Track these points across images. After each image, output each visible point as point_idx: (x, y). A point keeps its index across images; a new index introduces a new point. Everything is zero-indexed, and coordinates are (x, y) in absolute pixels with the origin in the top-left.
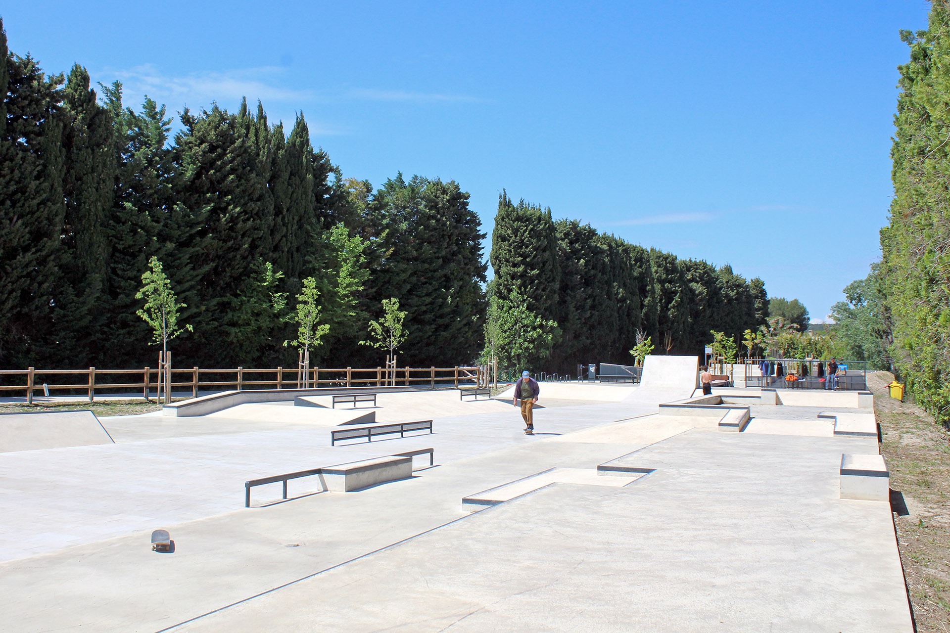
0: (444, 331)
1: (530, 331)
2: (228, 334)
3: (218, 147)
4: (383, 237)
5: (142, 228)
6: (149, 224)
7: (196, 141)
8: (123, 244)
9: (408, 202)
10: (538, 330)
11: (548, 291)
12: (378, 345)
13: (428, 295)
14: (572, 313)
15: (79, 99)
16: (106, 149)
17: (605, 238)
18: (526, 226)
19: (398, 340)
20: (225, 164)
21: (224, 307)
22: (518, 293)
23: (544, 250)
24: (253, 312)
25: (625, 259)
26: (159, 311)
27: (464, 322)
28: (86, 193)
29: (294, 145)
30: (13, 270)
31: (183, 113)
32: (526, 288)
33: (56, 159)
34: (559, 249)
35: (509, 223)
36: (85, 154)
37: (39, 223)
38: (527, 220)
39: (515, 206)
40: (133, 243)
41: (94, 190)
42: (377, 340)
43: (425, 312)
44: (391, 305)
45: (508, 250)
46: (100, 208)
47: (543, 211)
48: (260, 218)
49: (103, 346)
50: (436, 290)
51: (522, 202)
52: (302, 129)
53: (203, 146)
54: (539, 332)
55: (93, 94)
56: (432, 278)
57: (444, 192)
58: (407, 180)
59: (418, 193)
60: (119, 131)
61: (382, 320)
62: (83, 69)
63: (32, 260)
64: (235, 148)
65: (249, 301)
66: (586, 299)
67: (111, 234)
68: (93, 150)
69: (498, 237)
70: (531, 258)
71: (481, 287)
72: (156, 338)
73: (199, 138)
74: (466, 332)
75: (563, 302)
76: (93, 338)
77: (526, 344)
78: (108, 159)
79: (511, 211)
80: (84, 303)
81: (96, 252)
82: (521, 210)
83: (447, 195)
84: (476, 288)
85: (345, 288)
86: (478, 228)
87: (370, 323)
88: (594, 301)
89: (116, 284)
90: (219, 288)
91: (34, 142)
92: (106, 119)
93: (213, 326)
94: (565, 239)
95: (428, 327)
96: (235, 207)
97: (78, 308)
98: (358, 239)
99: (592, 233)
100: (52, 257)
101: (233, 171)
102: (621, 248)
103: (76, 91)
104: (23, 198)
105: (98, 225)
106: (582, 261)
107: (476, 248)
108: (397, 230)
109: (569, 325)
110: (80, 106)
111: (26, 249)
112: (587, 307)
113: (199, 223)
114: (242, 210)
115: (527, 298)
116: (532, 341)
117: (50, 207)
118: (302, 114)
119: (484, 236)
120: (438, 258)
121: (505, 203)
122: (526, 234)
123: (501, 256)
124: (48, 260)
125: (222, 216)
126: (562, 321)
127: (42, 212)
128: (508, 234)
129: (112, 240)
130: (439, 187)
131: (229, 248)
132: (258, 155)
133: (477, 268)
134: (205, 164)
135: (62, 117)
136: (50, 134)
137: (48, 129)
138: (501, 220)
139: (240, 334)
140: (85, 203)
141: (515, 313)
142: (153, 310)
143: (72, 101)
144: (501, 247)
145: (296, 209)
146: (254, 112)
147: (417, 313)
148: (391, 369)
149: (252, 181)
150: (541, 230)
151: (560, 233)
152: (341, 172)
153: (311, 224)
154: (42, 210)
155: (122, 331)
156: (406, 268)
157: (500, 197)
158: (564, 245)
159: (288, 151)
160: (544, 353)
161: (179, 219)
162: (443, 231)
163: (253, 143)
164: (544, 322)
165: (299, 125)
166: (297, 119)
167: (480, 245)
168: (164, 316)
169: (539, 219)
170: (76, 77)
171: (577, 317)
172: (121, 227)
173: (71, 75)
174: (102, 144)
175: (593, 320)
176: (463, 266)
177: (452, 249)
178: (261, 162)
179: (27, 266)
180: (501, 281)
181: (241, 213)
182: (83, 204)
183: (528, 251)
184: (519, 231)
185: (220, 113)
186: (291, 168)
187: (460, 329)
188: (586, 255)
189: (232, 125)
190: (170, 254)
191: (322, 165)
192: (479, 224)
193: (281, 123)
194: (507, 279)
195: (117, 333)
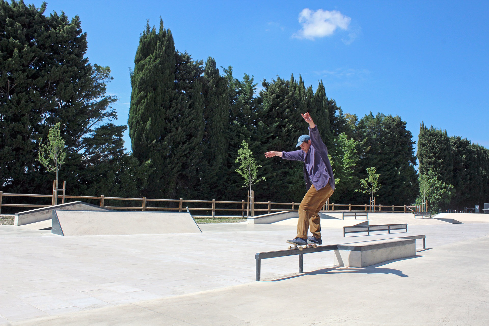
0: (397, 189)
1: (440, 190)
2: (288, 187)
3: (280, 96)
4: (365, 141)
5: (243, 134)
6: (246, 132)
7: (270, 94)
8: (234, 142)
9: (376, 125)
10: (444, 190)
11: (447, 170)
12: (365, 192)
13: (388, 171)
14: (460, 182)
15: (211, 72)
16: (224, 96)
17: (474, 146)
18: (435, 138)
19: (376, 189)
20: (284, 104)
21: (286, 173)
22: (432, 171)
23: (445, 150)
24: (300, 176)
25: (485, 156)
26: (248, 169)
27: (407, 184)
28: (215, 117)
29: (318, 96)
30: (177, 152)
31: (263, 81)
32: (436, 169)
33: (199, 100)
34: (452, 151)
35: (426, 137)
36: (214, 98)
37: (190, 130)
38: (435, 135)
39: (429, 129)
40: (239, 141)
41: (218, 115)
42: (365, 189)
43: (387, 179)
44: (371, 171)
45: (426, 150)
46: (222, 124)
47: (443, 132)
48: (302, 130)
49: (225, 192)
50: (392, 168)
51: (432, 127)
52: (322, 88)
53: (273, 95)
54: (444, 191)
55: (218, 70)
56: (390, 162)
57: (394, 120)
58: (375, 115)
59: (381, 121)
60: (231, 88)
61: (367, 179)
62: (212, 58)
63: (187, 148)
64: (289, 97)
65: (298, 171)
66: (467, 175)
67: (227, 137)
68: (218, 96)
69: (421, 144)
70: (438, 154)
71: (414, 168)
72: (246, 183)
73: (271, 92)
74: (408, 190)
75: (455, 176)
76: (219, 188)
77: (438, 197)
78: (226, 100)
79: (427, 131)
80: (213, 170)
81: (220, 146)
82: (432, 131)
83: (395, 122)
84: (412, 168)
85: (347, 165)
86: (411, 139)
87: (360, 180)
88: (471, 176)
89: (230, 162)
90: (283, 165)
91: (188, 91)
92: (224, 82)
93: (280, 183)
94: (455, 145)
95: (389, 187)
96: (289, 125)
97: (211, 172)
98: (352, 140)
99: (468, 142)
100: (197, 147)
101: (288, 107)
102: (482, 150)
103: (209, 69)
104: (182, 118)
105: (221, 132)
106: (464, 156)
107: (411, 148)
108: (371, 139)
109: (459, 187)
110: (211, 76)
111: (184, 143)
112: (468, 179)
113: (271, 132)
114: (293, 126)
115: (437, 174)
116: (441, 195)
117: (196, 122)
118: (321, 81)
119: (414, 143)
120: (392, 153)
121: (423, 128)
122: (435, 142)
123: (423, 154)
124: (195, 148)
125: (283, 129)
126: (456, 185)
127: (192, 124)
128: (426, 143)
129: (228, 140)
130: (391, 118)
131: (287, 145)
132: (300, 100)
133: (412, 158)
134: (275, 104)
135: (202, 80)
136: (196, 88)
137: (195, 86)
138: (422, 136)
139: (293, 187)
140: (214, 122)
141: (432, 181)
142: (244, 169)
143: (207, 74)
144: (422, 149)
145: (321, 127)
146: (297, 80)
147: (383, 180)
148: (372, 206)
149: (298, 112)
150: (443, 140)
151: (452, 143)
152: (342, 110)
153: (328, 134)
154: (192, 123)
155: (233, 185)
156: (376, 157)
157: (421, 125)
158: (454, 148)
159: (315, 99)
160: (447, 201)
161: (262, 130)
162: (394, 140)
163: (298, 94)
164: (447, 186)
165: (320, 87)
166: (319, 83)
167: (413, 147)
168: (250, 172)
169: (441, 135)
170: (209, 62)
171: (463, 184)
172: (232, 133)
173: (207, 62)
174: (222, 93)
175: (471, 185)
176: (405, 157)
177: (399, 149)
178: (302, 103)
179: (184, 151)
180: (423, 166)
181: (293, 128)
182: (213, 123)
183: (436, 150)
184: (431, 141)
185: (281, 80)
186: (317, 107)
187: (405, 188)
188: (465, 153)
189: (287, 86)
190: (258, 147)
191: (333, 106)
192: (412, 137)
193: (311, 86)
194: (426, 164)
195: (231, 185)
